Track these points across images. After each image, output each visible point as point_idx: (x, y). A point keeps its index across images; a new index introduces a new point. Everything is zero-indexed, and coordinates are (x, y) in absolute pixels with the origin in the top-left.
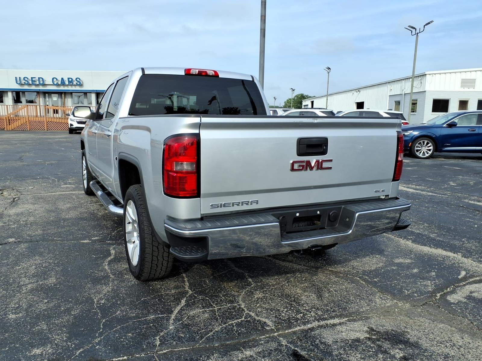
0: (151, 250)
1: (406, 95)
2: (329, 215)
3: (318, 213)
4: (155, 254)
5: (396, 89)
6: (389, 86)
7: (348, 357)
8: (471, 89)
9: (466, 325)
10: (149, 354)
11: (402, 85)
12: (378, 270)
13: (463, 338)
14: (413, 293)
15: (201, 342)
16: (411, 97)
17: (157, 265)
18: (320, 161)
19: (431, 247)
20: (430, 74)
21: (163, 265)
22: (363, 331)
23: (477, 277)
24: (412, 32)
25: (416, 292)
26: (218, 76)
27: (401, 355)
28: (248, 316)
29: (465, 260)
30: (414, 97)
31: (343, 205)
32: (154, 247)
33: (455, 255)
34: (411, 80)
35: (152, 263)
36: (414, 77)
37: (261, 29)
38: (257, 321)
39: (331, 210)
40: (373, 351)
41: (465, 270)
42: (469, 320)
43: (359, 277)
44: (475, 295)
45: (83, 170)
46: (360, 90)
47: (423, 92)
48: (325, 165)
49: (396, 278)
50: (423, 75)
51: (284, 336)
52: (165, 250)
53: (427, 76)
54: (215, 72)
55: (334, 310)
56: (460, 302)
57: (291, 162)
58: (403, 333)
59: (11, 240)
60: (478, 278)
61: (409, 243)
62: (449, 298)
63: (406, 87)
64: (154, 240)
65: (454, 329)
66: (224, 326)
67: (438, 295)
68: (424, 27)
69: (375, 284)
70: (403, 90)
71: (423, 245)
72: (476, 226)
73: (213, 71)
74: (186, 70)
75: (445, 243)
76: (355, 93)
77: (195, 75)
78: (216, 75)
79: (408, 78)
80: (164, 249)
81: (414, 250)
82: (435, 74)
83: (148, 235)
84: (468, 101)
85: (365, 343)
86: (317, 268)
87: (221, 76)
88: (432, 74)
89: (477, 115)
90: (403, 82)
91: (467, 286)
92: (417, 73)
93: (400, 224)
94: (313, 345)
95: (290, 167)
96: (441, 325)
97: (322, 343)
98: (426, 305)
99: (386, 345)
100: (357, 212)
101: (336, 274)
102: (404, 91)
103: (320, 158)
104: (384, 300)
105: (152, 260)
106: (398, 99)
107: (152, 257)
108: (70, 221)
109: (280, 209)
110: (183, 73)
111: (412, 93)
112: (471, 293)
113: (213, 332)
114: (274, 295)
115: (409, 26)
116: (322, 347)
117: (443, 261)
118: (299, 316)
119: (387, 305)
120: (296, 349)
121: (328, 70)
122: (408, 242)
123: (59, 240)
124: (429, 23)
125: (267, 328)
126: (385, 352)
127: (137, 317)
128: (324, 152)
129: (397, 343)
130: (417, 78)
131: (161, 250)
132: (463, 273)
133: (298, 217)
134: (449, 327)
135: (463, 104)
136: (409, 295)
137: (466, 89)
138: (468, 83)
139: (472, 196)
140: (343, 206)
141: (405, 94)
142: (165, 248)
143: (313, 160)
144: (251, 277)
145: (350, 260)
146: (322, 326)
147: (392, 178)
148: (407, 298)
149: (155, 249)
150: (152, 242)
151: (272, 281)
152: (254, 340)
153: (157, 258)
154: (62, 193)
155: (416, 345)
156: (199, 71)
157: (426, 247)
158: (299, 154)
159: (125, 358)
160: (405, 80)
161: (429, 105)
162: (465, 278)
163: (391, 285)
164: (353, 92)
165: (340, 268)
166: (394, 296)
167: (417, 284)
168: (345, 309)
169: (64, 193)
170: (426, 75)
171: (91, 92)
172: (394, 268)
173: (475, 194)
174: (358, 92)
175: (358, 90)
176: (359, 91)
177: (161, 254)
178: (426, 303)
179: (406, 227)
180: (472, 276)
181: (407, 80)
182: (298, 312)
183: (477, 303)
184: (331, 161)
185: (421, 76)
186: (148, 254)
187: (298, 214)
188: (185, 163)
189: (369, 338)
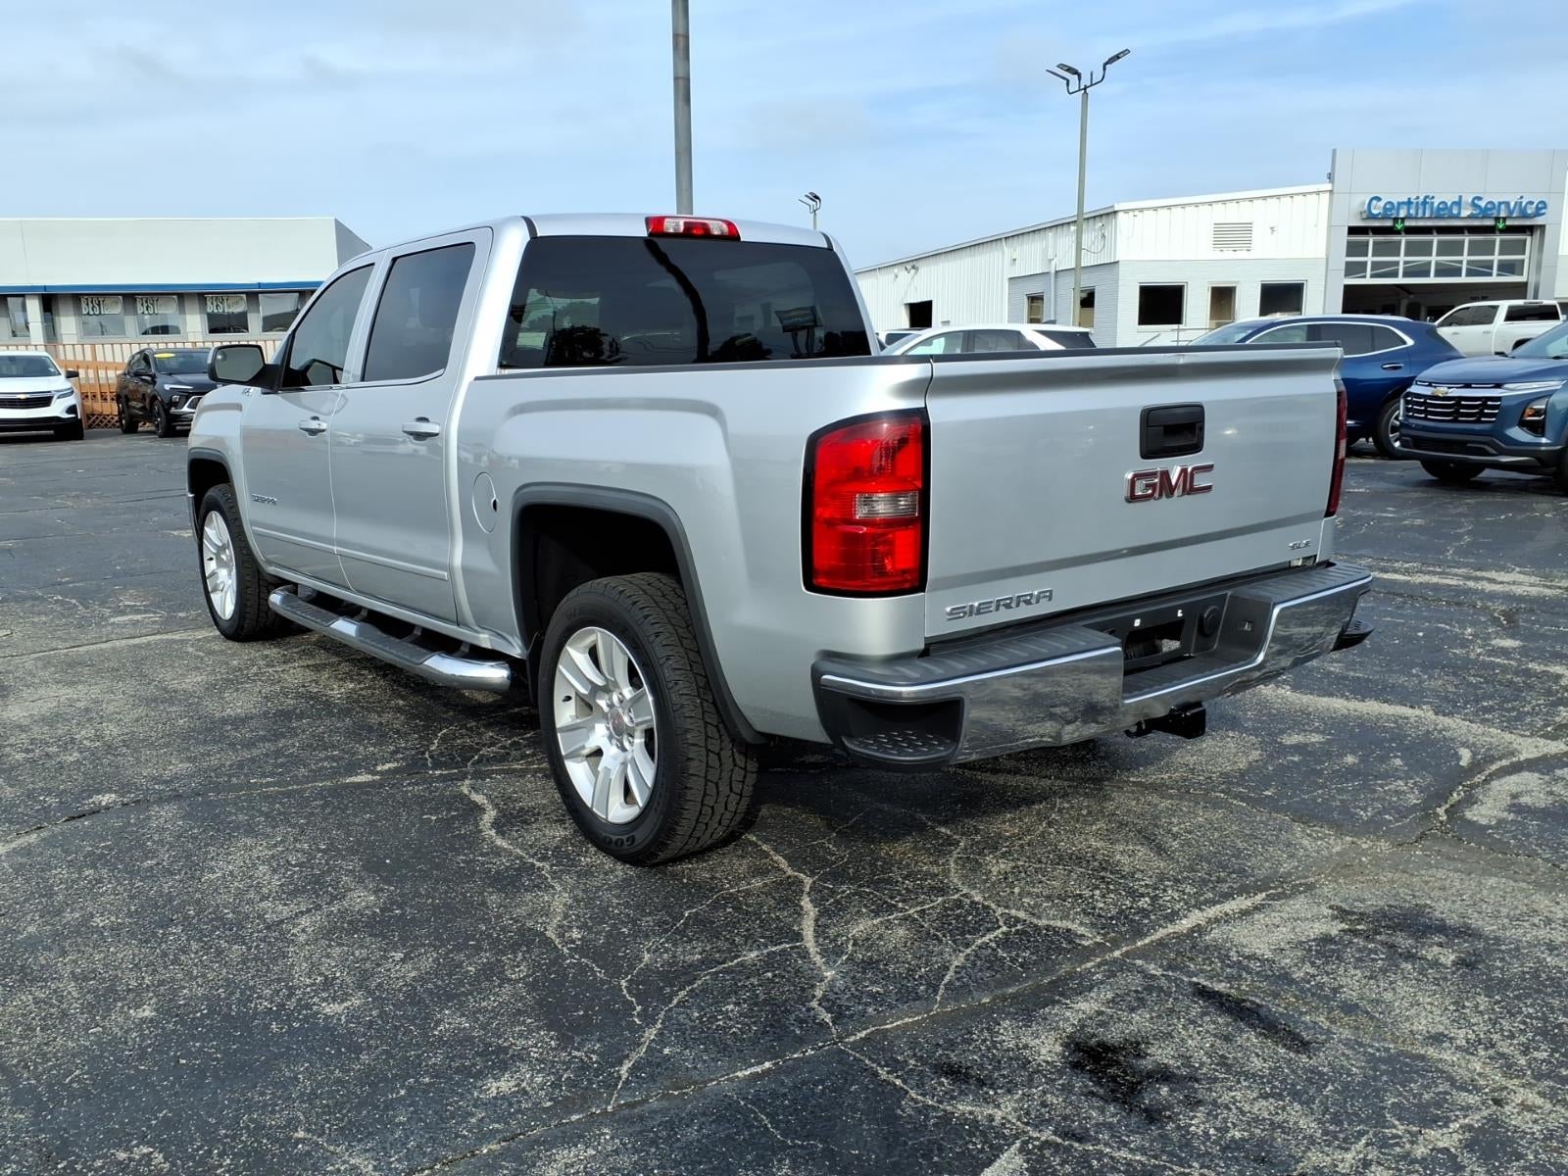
0: (704, 765)
1: (1060, 274)
2: (1201, 618)
3: (1180, 614)
4: (713, 775)
5: (1031, 258)
6: (1008, 250)
7: (1335, 979)
8: (1242, 254)
9: (1544, 873)
10: (824, 1046)
11: (1047, 246)
12: (1258, 767)
13: (1558, 903)
14: (1379, 813)
15: (938, 998)
16: (1077, 282)
17: (712, 808)
18: (1189, 470)
19: (1347, 699)
20: (1126, 211)
21: (726, 809)
22: (1325, 917)
23: (1500, 759)
24: (1068, 84)
25: (1385, 811)
26: (738, 238)
27: (1452, 957)
28: (1011, 921)
29: (1447, 721)
30: (1087, 282)
31: (1229, 588)
32: (711, 754)
33: (1417, 712)
34: (1073, 228)
35: (702, 805)
36: (1082, 220)
37: (676, 79)
38: (1047, 930)
39: (1205, 604)
40: (1382, 959)
41: (1465, 744)
42: (1547, 860)
43: (1222, 791)
44: (1525, 800)
45: (206, 558)
46: (917, 264)
47: (1107, 267)
48: (1200, 481)
49: (1316, 783)
50: (1108, 214)
51: (1145, 954)
52: (738, 762)
53: (1120, 215)
54: (730, 224)
55: (1218, 877)
56: (1501, 822)
57: (1129, 476)
58: (1420, 911)
59: (106, 799)
60: (1504, 762)
61: (1286, 692)
62: (1472, 814)
63: (1061, 251)
64: (710, 734)
65: (1524, 885)
66: (968, 951)
67: (1441, 811)
68: (1104, 69)
69: (1273, 805)
70: (1050, 260)
71: (1324, 696)
72: (1421, 634)
73: (724, 221)
74: (648, 221)
75: (1376, 683)
76: (903, 274)
77: (676, 235)
78: (732, 236)
79: (1063, 224)
80: (734, 760)
81: (1310, 709)
82: (1141, 210)
83: (692, 721)
84: (1235, 288)
85: (1351, 942)
86: (1097, 781)
87: (746, 236)
88: (1133, 210)
89: (1306, 329)
90: (1050, 234)
91: (1495, 784)
92: (1089, 208)
93: (1351, 631)
94: (1229, 966)
95: (1125, 492)
96: (1492, 881)
97: (1249, 958)
98: (1426, 839)
99: (1404, 941)
100: (1275, 605)
101: (1156, 788)
102: (1053, 263)
103: (1191, 461)
104: (1321, 839)
105: (705, 794)
106: (1035, 288)
107: (706, 785)
108: (253, 723)
109: (1104, 610)
110: (642, 231)
111: (1078, 270)
112: (1514, 796)
113: (952, 968)
114: (1040, 862)
115: (1061, 66)
116: (1255, 965)
117: (1397, 728)
118: (1145, 902)
119: (1334, 850)
120: (1195, 979)
121: (811, 203)
122: (1281, 691)
123: (268, 785)
124: (1117, 57)
125: (1086, 943)
126: (1410, 957)
127: (707, 962)
128: (1196, 447)
129: (1424, 934)
130: (1091, 221)
131: (728, 764)
132: (1466, 756)
133: (1138, 630)
134: (1512, 883)
135: (1222, 298)
136: (1371, 820)
137: (1228, 254)
138: (1233, 235)
139: (1357, 557)
140: (1229, 593)
141: (1057, 272)
142: (736, 755)
143: (1175, 467)
144: (945, 823)
145: (1170, 753)
146: (1217, 920)
147: (1325, 507)
148: (1373, 828)
149: (713, 760)
150: (706, 740)
151: (1005, 825)
152: (1071, 975)
153: (717, 787)
154: (136, 641)
155: (1465, 932)
156: (685, 223)
157: (1334, 699)
158: (1147, 453)
159: (767, 1065)
160: (1054, 229)
161: (1129, 304)
162: (1476, 766)
163: (1314, 800)
164: (896, 270)
165: (1153, 776)
166: (1339, 828)
167: (1375, 791)
168: (1242, 872)
169: (144, 640)
170: (1115, 212)
171: (22, 294)
172: (1296, 759)
173: (1363, 552)
174: (913, 271)
175: (913, 264)
176: (913, 267)
177: (726, 776)
178: (1423, 833)
179: (1364, 636)
180: (1492, 760)
181: (1059, 229)
182: (1134, 895)
183: (1544, 820)
184: (1209, 468)
185: (1101, 216)
186: (694, 778)
187: (1137, 623)
188: (882, 495)
189: (1350, 930)
